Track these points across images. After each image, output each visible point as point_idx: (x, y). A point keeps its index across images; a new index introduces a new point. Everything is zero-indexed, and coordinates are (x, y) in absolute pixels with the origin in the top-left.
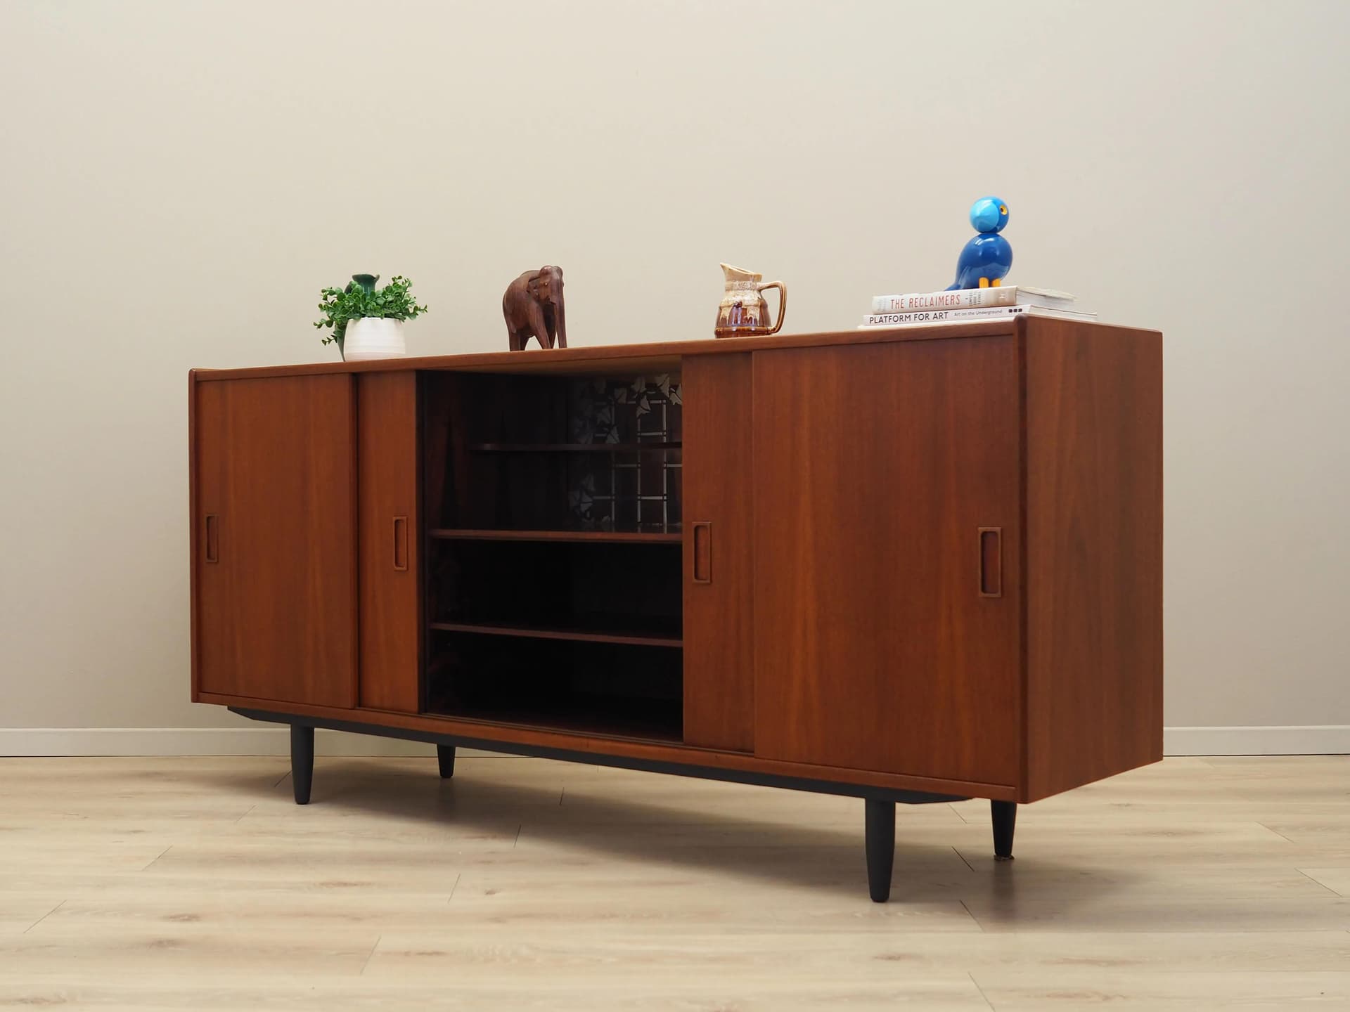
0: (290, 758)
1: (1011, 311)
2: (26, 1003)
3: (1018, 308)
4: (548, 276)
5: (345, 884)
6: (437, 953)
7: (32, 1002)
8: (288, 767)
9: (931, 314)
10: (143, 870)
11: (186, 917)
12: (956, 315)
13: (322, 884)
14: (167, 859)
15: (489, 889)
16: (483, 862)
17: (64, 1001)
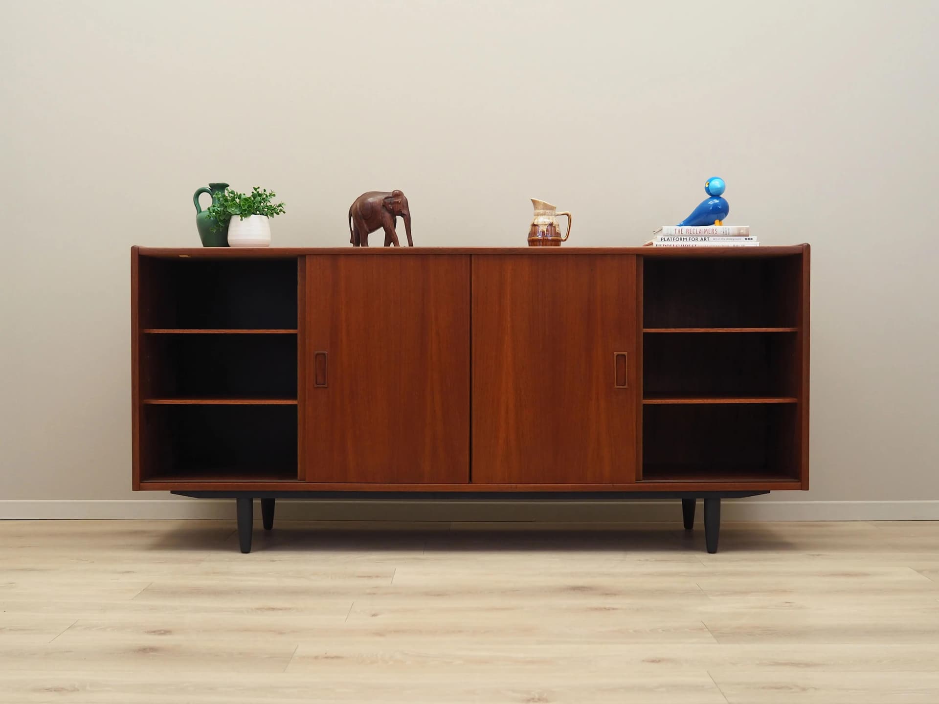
0: (236, 521)
1: (746, 239)
2: (51, 691)
3: (750, 237)
4: (401, 197)
5: (273, 609)
6: (337, 657)
7: (55, 691)
8: (236, 527)
9: (699, 238)
10: (133, 599)
11: (162, 632)
12: (714, 239)
13: (258, 609)
14: (151, 591)
15: (373, 612)
16: (369, 594)
17: (78, 690)
